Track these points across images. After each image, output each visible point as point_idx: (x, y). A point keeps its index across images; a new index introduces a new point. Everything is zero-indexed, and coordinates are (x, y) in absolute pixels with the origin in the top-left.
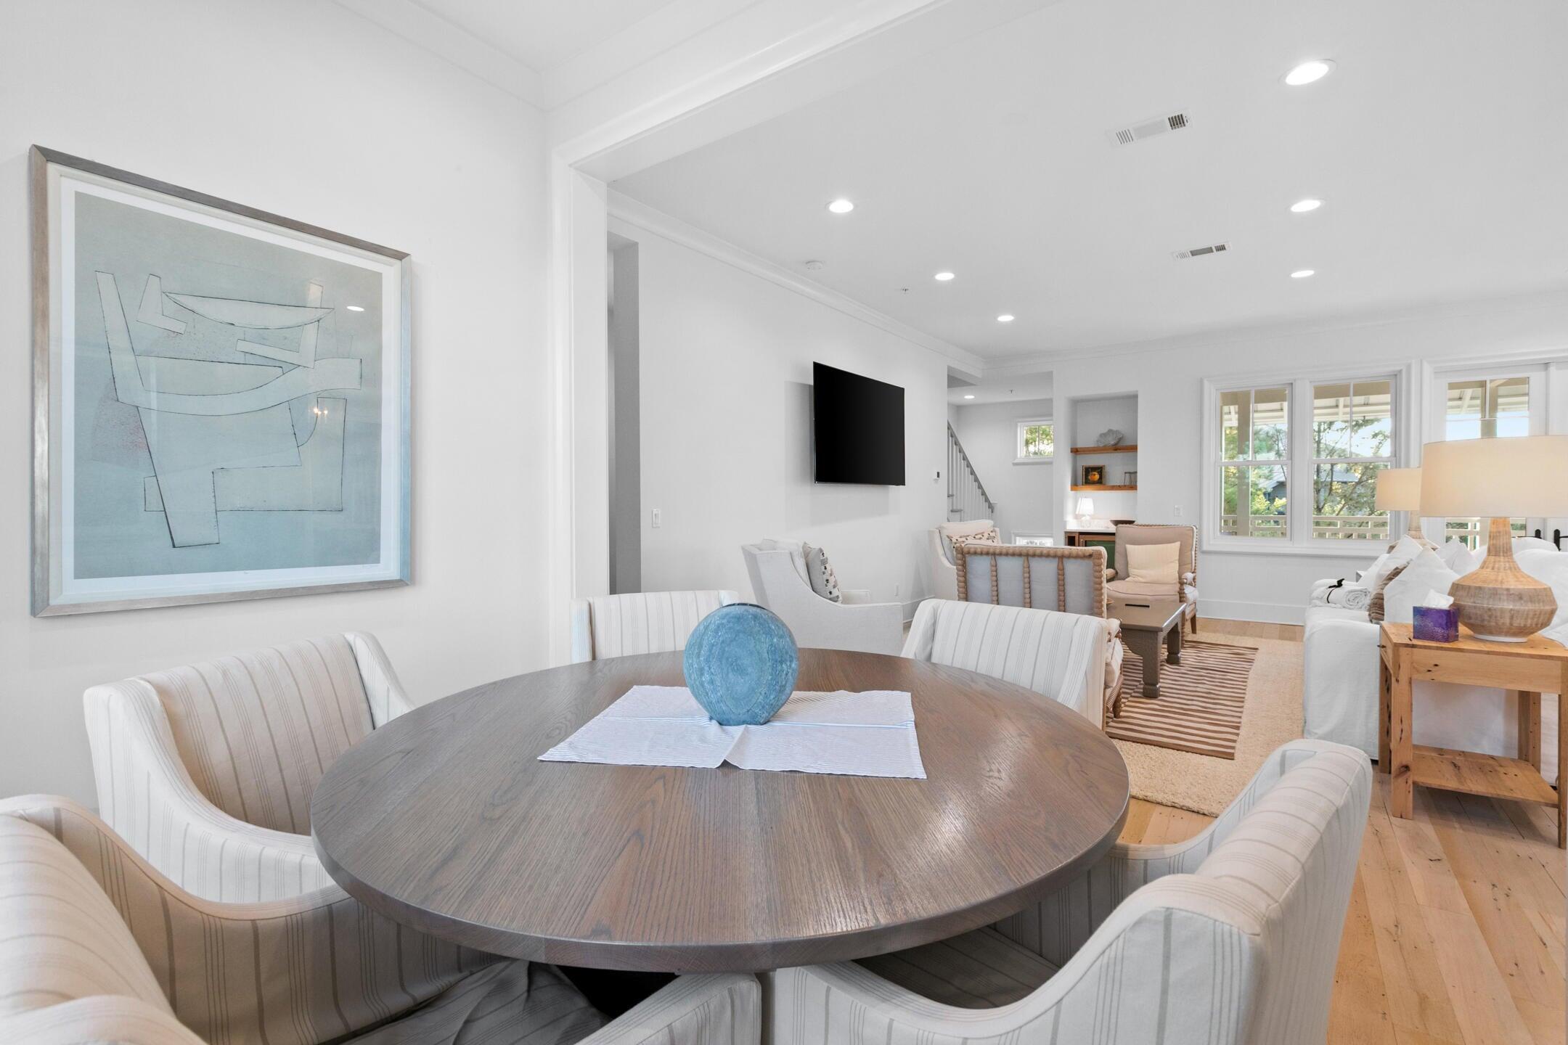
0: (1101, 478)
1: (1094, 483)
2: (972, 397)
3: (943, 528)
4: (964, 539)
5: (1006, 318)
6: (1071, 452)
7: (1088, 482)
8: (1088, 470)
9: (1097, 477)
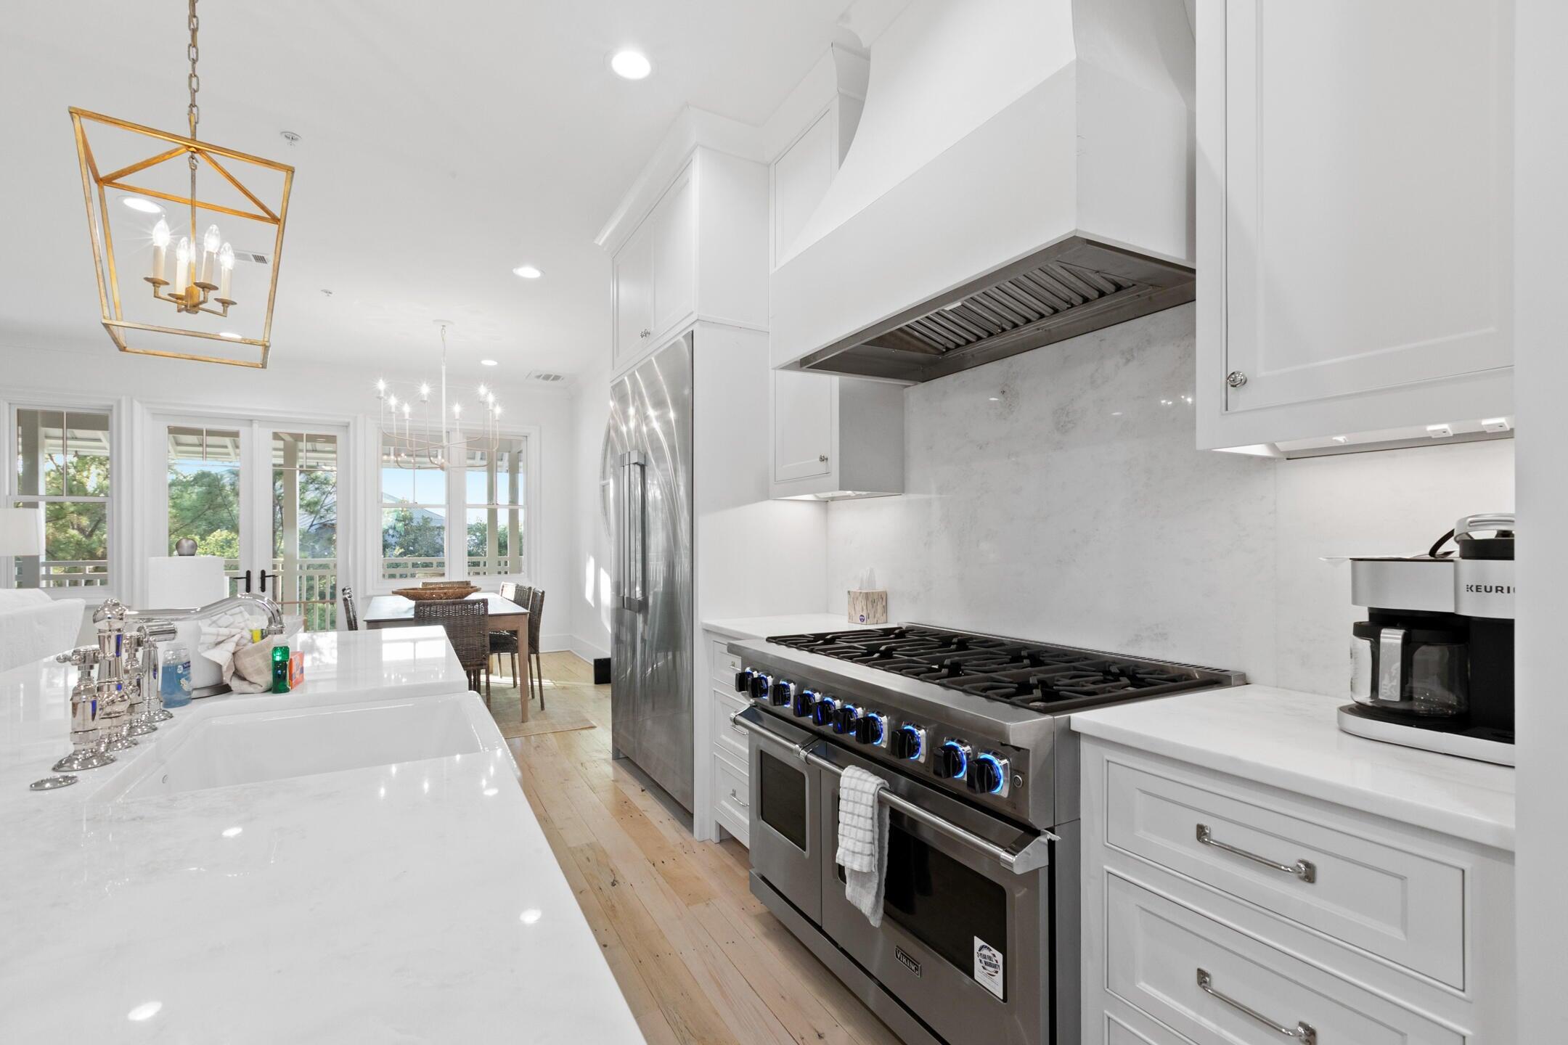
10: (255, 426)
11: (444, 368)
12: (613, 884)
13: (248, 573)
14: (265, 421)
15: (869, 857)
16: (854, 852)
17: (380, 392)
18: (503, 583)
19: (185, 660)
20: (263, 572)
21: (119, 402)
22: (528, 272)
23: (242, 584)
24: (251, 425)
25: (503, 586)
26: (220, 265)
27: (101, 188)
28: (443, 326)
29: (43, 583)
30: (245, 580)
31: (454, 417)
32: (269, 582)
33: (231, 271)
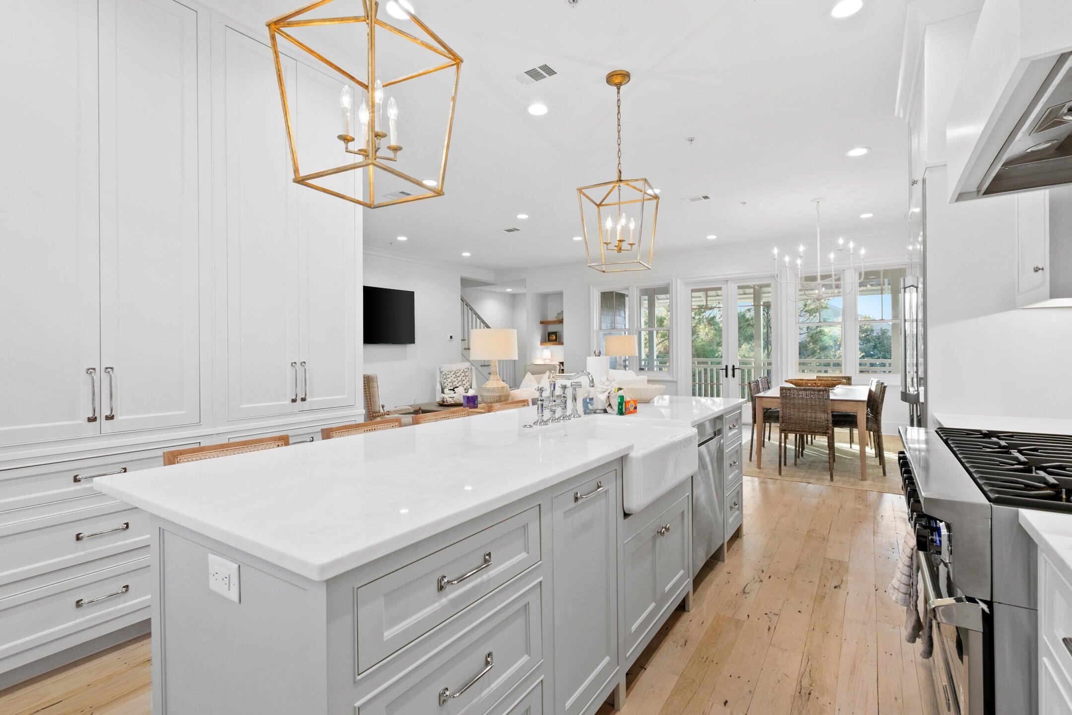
0: (556, 338)
1: (553, 341)
2: (511, 290)
3: (441, 367)
4: (449, 373)
5: (466, 254)
6: (540, 323)
7: (549, 340)
8: (550, 334)
9: (554, 337)
10: (729, 283)
11: (818, 230)
12: (835, 587)
13: (727, 366)
14: (734, 280)
15: (904, 595)
16: (894, 588)
17: (775, 255)
18: (872, 379)
19: (591, 397)
20: (733, 366)
21: (672, 280)
22: (858, 152)
23: (723, 373)
24: (727, 284)
25: (872, 382)
26: (630, 228)
27: (598, 208)
28: (818, 202)
29: (655, 369)
30: (725, 370)
31: (830, 261)
32: (737, 372)
33: (633, 230)
